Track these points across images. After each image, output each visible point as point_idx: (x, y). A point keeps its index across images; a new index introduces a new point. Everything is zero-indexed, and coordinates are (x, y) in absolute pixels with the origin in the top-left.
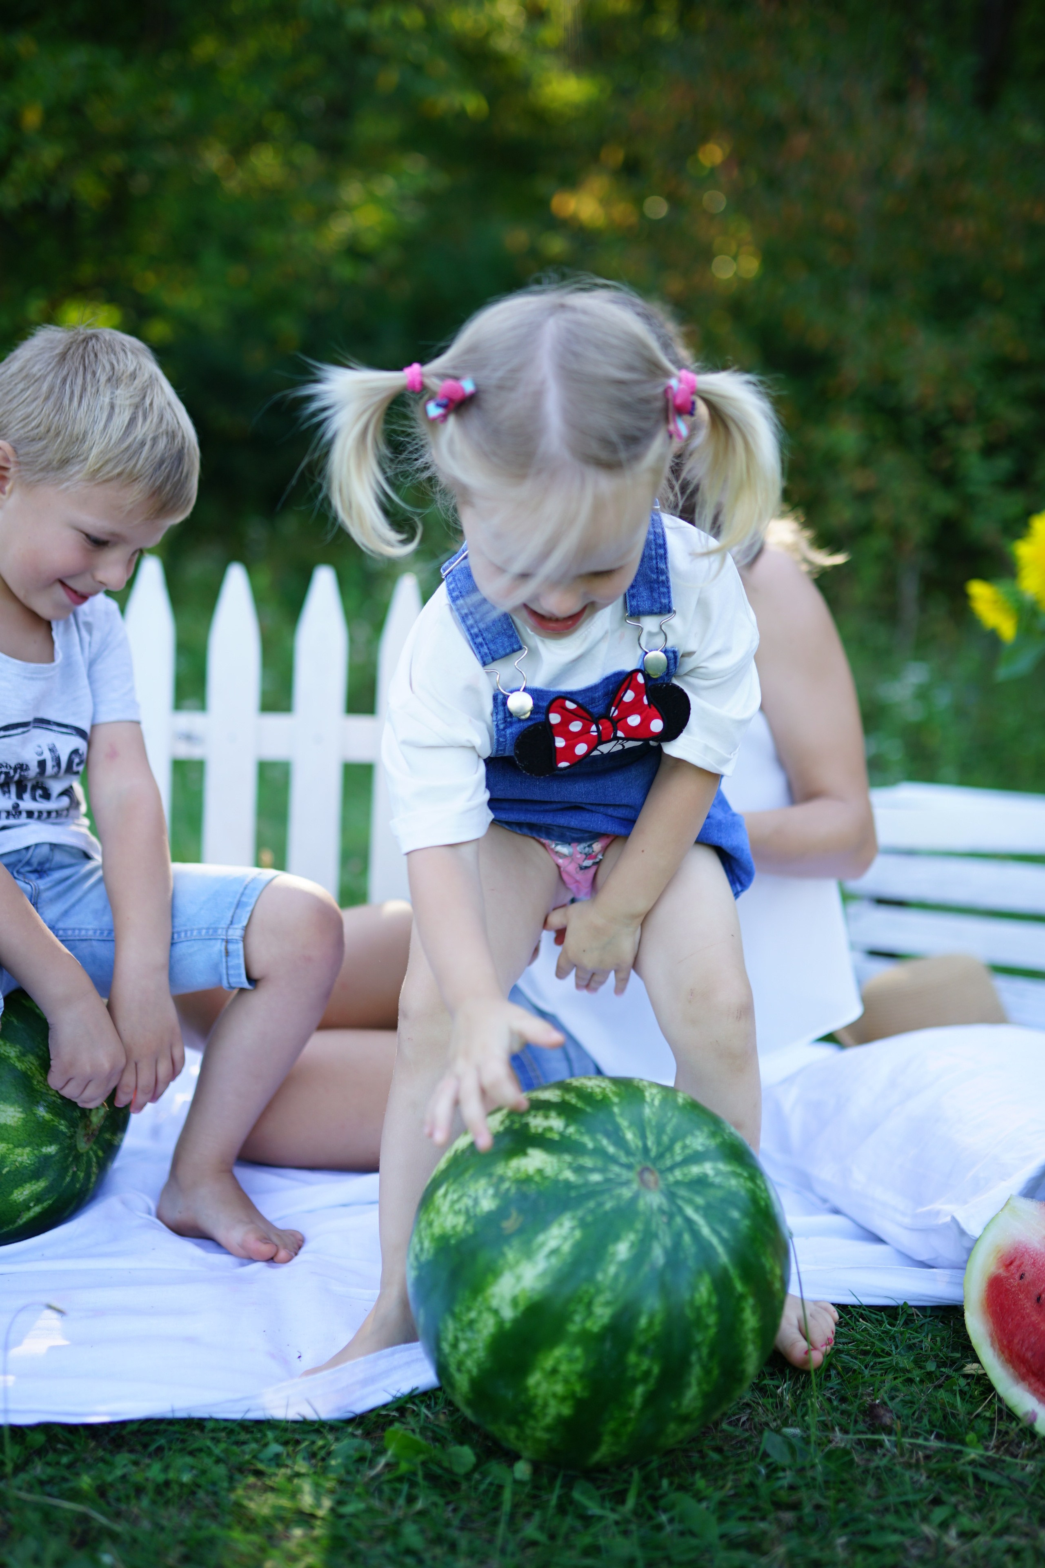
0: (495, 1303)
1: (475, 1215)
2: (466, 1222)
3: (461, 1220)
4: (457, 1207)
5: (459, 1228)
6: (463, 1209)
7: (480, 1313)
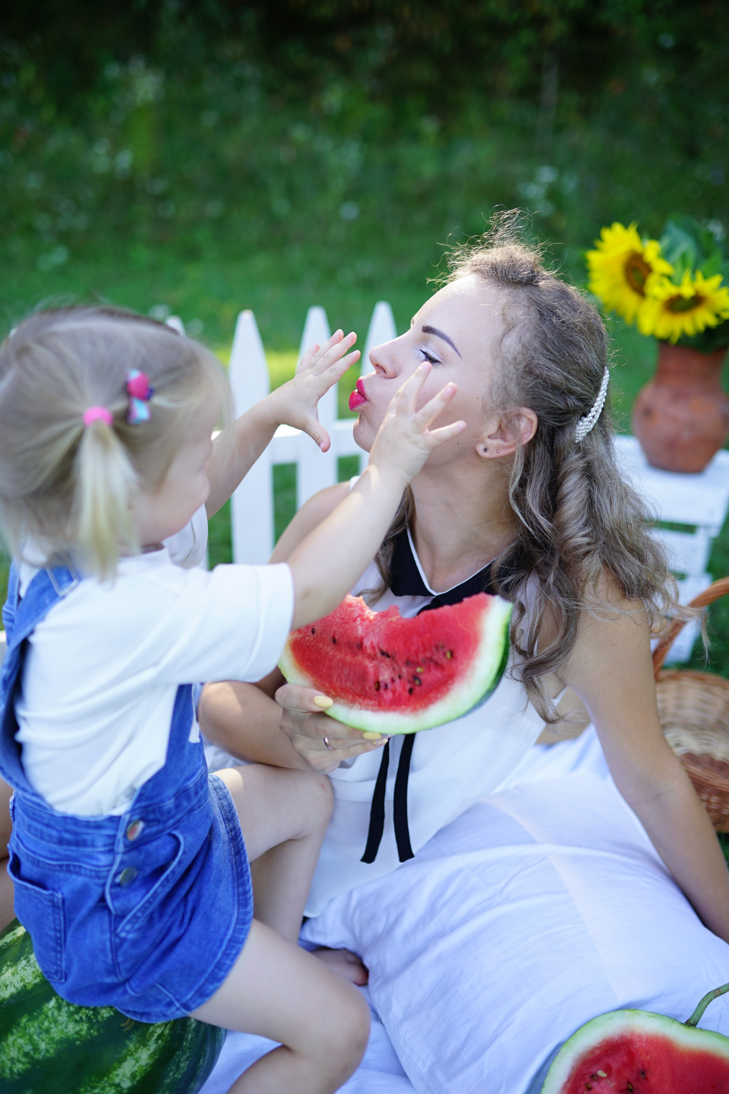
0: (117, 1080)
1: (98, 1021)
2: (89, 1028)
3: (85, 1027)
4: (77, 1017)
5: (83, 1033)
6: (84, 1018)
7: (103, 1089)
